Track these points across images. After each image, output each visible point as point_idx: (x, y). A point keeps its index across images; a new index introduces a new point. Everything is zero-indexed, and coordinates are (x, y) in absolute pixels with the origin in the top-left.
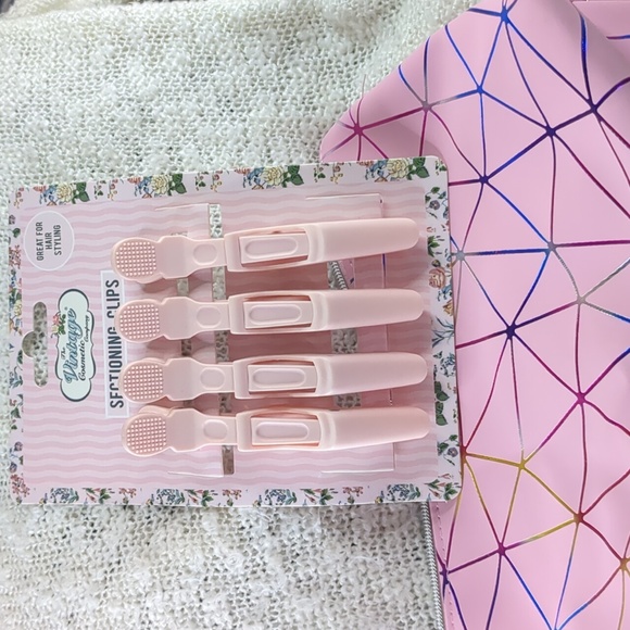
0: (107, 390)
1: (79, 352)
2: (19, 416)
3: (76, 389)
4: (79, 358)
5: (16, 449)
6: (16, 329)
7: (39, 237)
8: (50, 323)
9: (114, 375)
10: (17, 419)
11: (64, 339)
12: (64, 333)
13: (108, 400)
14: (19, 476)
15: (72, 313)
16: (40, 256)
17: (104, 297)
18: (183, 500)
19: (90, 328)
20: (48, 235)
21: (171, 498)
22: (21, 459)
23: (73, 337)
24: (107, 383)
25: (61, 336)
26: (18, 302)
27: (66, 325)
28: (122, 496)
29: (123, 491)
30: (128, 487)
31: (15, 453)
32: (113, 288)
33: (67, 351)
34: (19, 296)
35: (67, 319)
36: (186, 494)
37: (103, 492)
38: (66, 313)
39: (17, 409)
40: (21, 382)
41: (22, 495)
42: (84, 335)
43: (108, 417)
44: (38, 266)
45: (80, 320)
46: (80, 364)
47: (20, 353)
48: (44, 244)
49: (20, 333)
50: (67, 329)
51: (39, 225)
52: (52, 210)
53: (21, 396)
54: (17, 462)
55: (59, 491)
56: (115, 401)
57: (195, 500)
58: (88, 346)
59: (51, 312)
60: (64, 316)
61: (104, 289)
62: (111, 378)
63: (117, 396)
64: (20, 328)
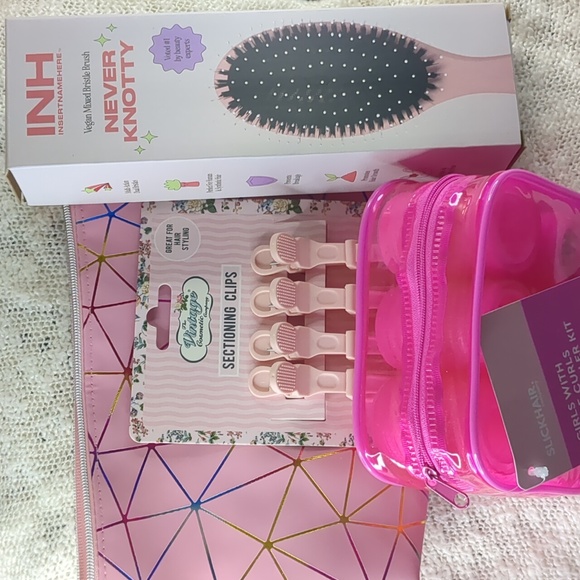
0: (221, 355)
1: (198, 324)
2: (141, 372)
3: (194, 353)
4: (198, 329)
5: (137, 398)
6: (143, 304)
7: (169, 236)
8: (174, 301)
9: (227, 343)
10: (140, 375)
11: (186, 314)
12: (186, 309)
13: (221, 362)
14: (139, 419)
15: (194, 294)
16: (169, 250)
17: (223, 284)
18: (283, 440)
19: (209, 307)
20: (177, 235)
21: (273, 439)
22: (142, 406)
23: (194, 313)
24: (221, 349)
25: (183, 311)
26: (146, 283)
27: (188, 303)
28: (230, 437)
29: (231, 433)
30: (235, 430)
31: (137, 401)
32: (231, 278)
33: (188, 323)
34: (147, 279)
35: (189, 299)
36: (286, 436)
37: (213, 434)
38: (189, 294)
39: (140, 367)
40: (145, 346)
41: (141, 435)
42: (204, 312)
43: (220, 375)
44: (167, 257)
45: (201, 301)
46: (198, 334)
47: (145, 323)
48: (173, 241)
49: (147, 307)
50: (188, 306)
51: (170, 227)
52: (182, 216)
53: (144, 356)
54: (138, 408)
55: (174, 433)
56: (227, 363)
57: (294, 441)
58: (206, 321)
59: (175, 293)
60: (187, 297)
61: (223, 278)
62: (225, 346)
63: (229, 360)
64: (146, 303)
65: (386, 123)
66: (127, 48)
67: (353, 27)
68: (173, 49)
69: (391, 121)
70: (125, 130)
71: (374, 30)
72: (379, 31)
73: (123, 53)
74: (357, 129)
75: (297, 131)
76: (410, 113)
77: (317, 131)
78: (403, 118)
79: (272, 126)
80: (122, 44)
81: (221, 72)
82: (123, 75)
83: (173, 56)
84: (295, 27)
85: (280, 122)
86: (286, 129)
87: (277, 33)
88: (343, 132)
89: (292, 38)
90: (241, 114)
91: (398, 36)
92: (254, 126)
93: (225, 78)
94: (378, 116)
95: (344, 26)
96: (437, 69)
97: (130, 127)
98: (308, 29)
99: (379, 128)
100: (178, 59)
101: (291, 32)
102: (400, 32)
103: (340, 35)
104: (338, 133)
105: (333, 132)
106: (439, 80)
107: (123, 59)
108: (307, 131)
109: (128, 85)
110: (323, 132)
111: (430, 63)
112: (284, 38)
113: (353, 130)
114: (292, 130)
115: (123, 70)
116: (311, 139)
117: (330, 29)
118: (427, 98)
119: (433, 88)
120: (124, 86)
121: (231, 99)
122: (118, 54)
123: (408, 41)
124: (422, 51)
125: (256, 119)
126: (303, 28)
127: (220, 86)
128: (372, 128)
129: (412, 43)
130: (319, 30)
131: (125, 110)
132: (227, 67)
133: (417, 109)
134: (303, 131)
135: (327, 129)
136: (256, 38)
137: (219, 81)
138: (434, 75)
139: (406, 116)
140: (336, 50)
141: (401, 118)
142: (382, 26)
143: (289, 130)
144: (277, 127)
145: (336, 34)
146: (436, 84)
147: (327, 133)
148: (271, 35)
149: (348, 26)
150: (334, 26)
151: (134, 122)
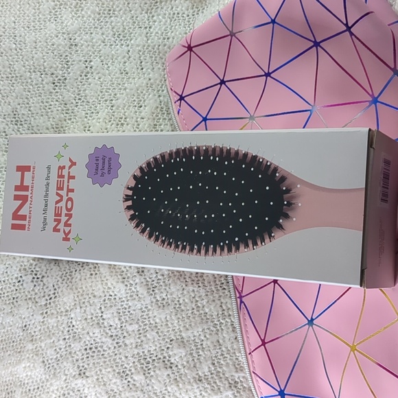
65: (242, 247)
66: (73, 164)
67: (229, 151)
68: (100, 167)
69: (247, 246)
70: (64, 231)
71: (246, 155)
72: (250, 156)
73: (70, 167)
74: (218, 250)
75: (173, 246)
76: (263, 240)
77: (188, 248)
78: (256, 244)
79: (157, 240)
80: (70, 160)
81: (128, 188)
82: (68, 185)
83: (100, 172)
84: (185, 148)
85: (162, 237)
86: (166, 243)
87: (171, 154)
88: (207, 251)
89: (181, 160)
90: (137, 226)
91: (265, 162)
92: (144, 237)
93: (130, 193)
94: (237, 239)
95: (221, 150)
96: (293, 197)
97: (67, 229)
98: (194, 153)
99: (235, 252)
100: (102, 175)
101: (181, 154)
102: (267, 158)
103: (217, 159)
104: (203, 252)
105: (199, 251)
106: (293, 209)
107: (69, 172)
108: (181, 246)
109: (71, 195)
110: (192, 250)
111: (288, 191)
112: (175, 160)
113: (215, 250)
114: (170, 244)
115: (68, 182)
116: (182, 254)
117: (210, 153)
118: (280, 227)
119: (287, 216)
120: (67, 196)
121: (132, 212)
122: (67, 168)
123: (272, 167)
124: (283, 179)
125: (147, 232)
126: (191, 150)
127: (126, 200)
128: (230, 250)
129: (276, 170)
130: (202, 153)
131: (66, 215)
132: (133, 183)
133: (270, 236)
134: (177, 247)
135: (196, 247)
136: (155, 159)
137: (126, 195)
138: (289, 204)
139: (259, 243)
140: (212, 172)
141: (255, 244)
142: (253, 152)
143: (168, 245)
144: (160, 241)
145: (215, 158)
146: (290, 214)
147: (195, 251)
148: (167, 157)
149: (225, 150)
150: (214, 149)
151: (70, 225)
